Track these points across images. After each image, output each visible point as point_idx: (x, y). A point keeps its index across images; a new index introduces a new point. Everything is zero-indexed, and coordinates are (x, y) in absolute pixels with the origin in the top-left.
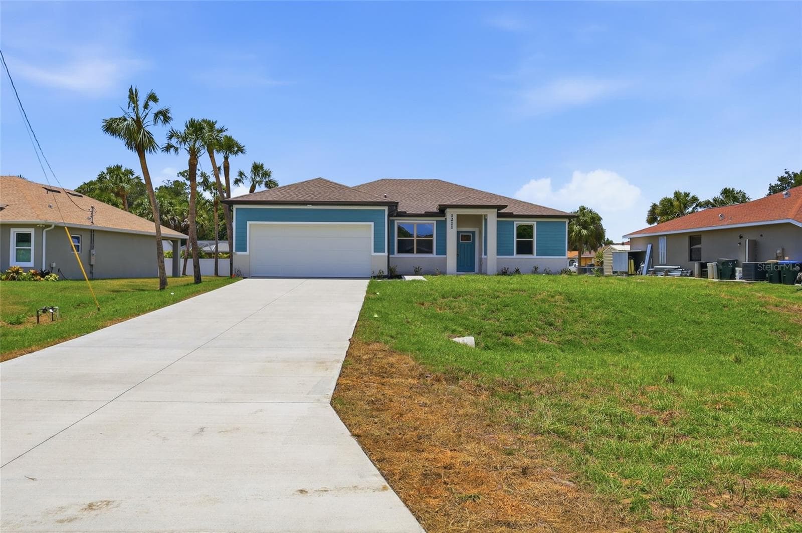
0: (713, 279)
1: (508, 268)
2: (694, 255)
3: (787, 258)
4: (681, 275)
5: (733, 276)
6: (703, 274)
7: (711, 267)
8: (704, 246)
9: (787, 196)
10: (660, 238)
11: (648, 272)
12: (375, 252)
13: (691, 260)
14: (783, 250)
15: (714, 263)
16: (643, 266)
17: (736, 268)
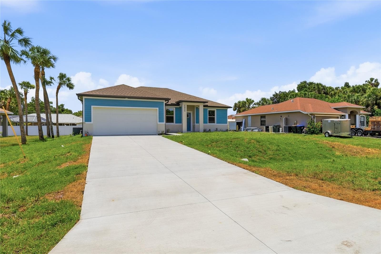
0: (271, 132)
1: (206, 129)
2: (263, 123)
3: (298, 124)
4: (258, 131)
5: (279, 131)
6: (267, 130)
7: (271, 128)
8: (267, 119)
9: (292, 102)
10: (248, 116)
11: (244, 130)
12: (159, 122)
13: (261, 125)
14: (297, 121)
15: (272, 126)
16: (242, 128)
17: (280, 128)
